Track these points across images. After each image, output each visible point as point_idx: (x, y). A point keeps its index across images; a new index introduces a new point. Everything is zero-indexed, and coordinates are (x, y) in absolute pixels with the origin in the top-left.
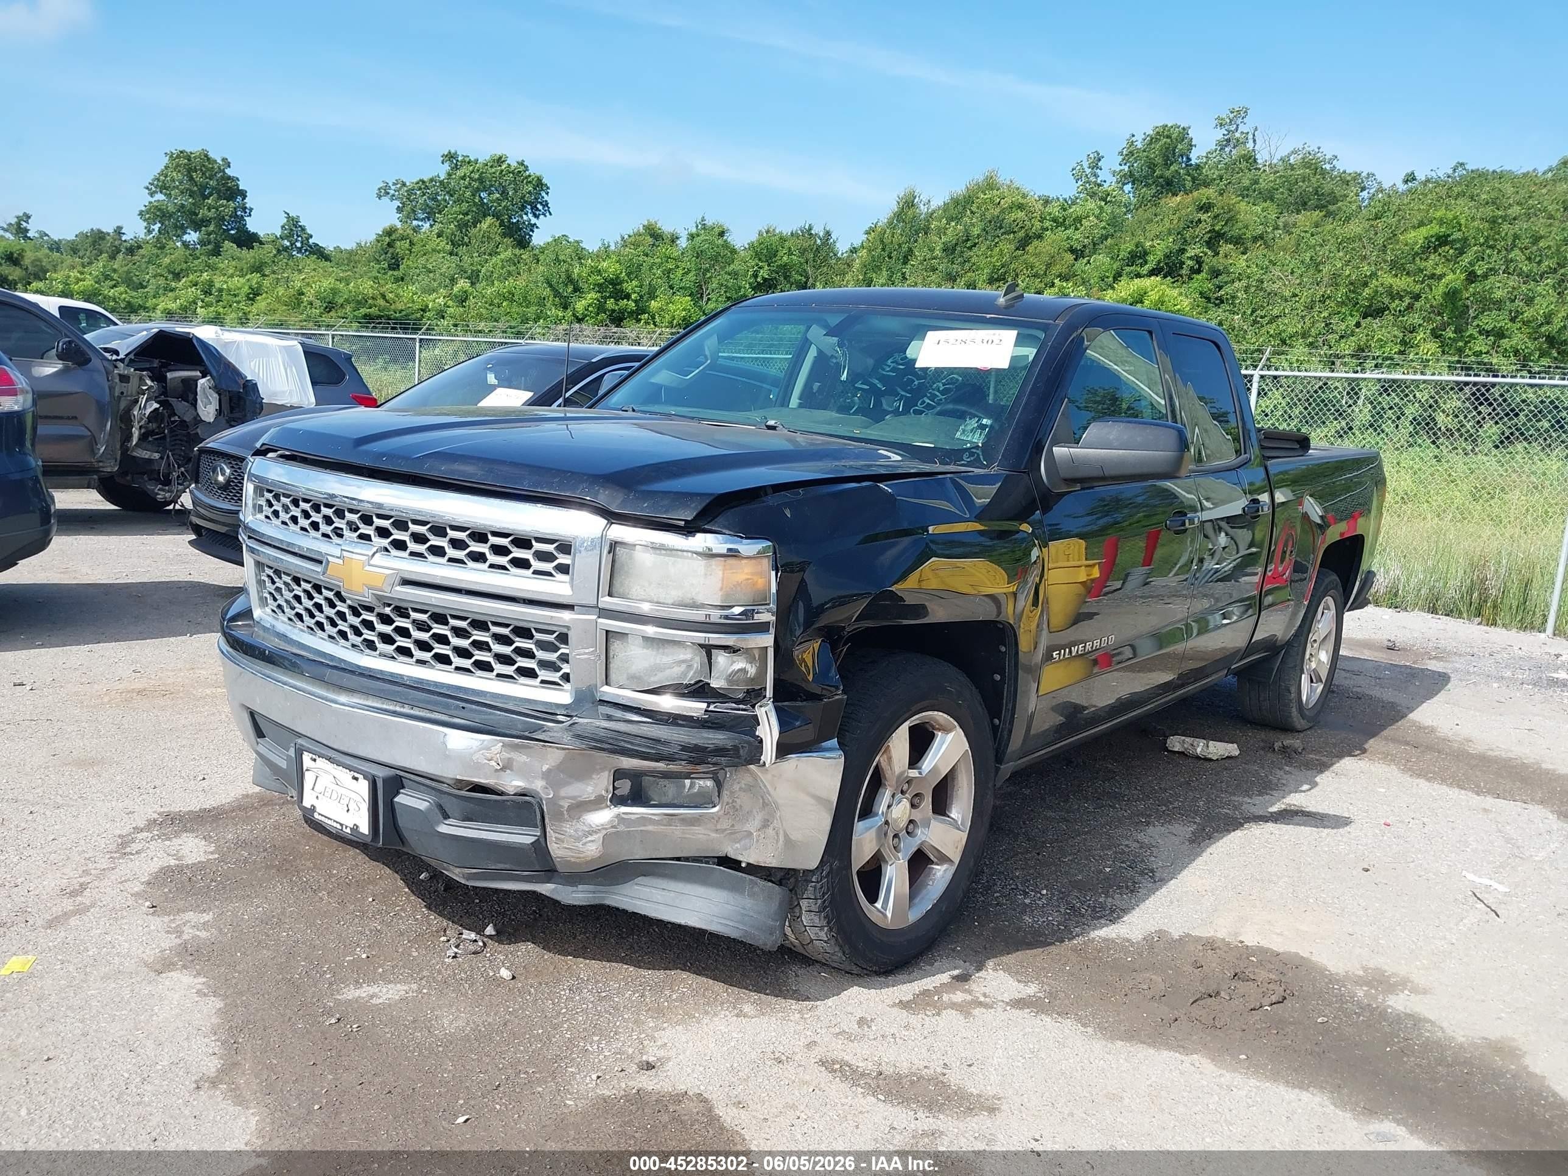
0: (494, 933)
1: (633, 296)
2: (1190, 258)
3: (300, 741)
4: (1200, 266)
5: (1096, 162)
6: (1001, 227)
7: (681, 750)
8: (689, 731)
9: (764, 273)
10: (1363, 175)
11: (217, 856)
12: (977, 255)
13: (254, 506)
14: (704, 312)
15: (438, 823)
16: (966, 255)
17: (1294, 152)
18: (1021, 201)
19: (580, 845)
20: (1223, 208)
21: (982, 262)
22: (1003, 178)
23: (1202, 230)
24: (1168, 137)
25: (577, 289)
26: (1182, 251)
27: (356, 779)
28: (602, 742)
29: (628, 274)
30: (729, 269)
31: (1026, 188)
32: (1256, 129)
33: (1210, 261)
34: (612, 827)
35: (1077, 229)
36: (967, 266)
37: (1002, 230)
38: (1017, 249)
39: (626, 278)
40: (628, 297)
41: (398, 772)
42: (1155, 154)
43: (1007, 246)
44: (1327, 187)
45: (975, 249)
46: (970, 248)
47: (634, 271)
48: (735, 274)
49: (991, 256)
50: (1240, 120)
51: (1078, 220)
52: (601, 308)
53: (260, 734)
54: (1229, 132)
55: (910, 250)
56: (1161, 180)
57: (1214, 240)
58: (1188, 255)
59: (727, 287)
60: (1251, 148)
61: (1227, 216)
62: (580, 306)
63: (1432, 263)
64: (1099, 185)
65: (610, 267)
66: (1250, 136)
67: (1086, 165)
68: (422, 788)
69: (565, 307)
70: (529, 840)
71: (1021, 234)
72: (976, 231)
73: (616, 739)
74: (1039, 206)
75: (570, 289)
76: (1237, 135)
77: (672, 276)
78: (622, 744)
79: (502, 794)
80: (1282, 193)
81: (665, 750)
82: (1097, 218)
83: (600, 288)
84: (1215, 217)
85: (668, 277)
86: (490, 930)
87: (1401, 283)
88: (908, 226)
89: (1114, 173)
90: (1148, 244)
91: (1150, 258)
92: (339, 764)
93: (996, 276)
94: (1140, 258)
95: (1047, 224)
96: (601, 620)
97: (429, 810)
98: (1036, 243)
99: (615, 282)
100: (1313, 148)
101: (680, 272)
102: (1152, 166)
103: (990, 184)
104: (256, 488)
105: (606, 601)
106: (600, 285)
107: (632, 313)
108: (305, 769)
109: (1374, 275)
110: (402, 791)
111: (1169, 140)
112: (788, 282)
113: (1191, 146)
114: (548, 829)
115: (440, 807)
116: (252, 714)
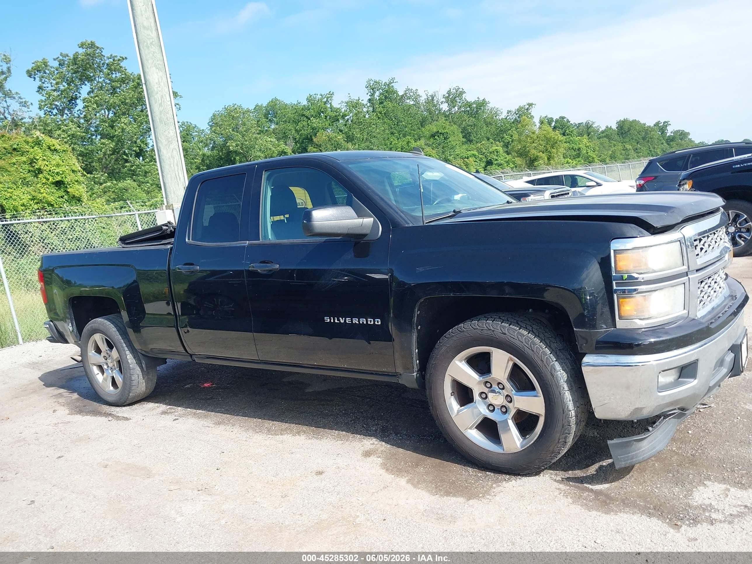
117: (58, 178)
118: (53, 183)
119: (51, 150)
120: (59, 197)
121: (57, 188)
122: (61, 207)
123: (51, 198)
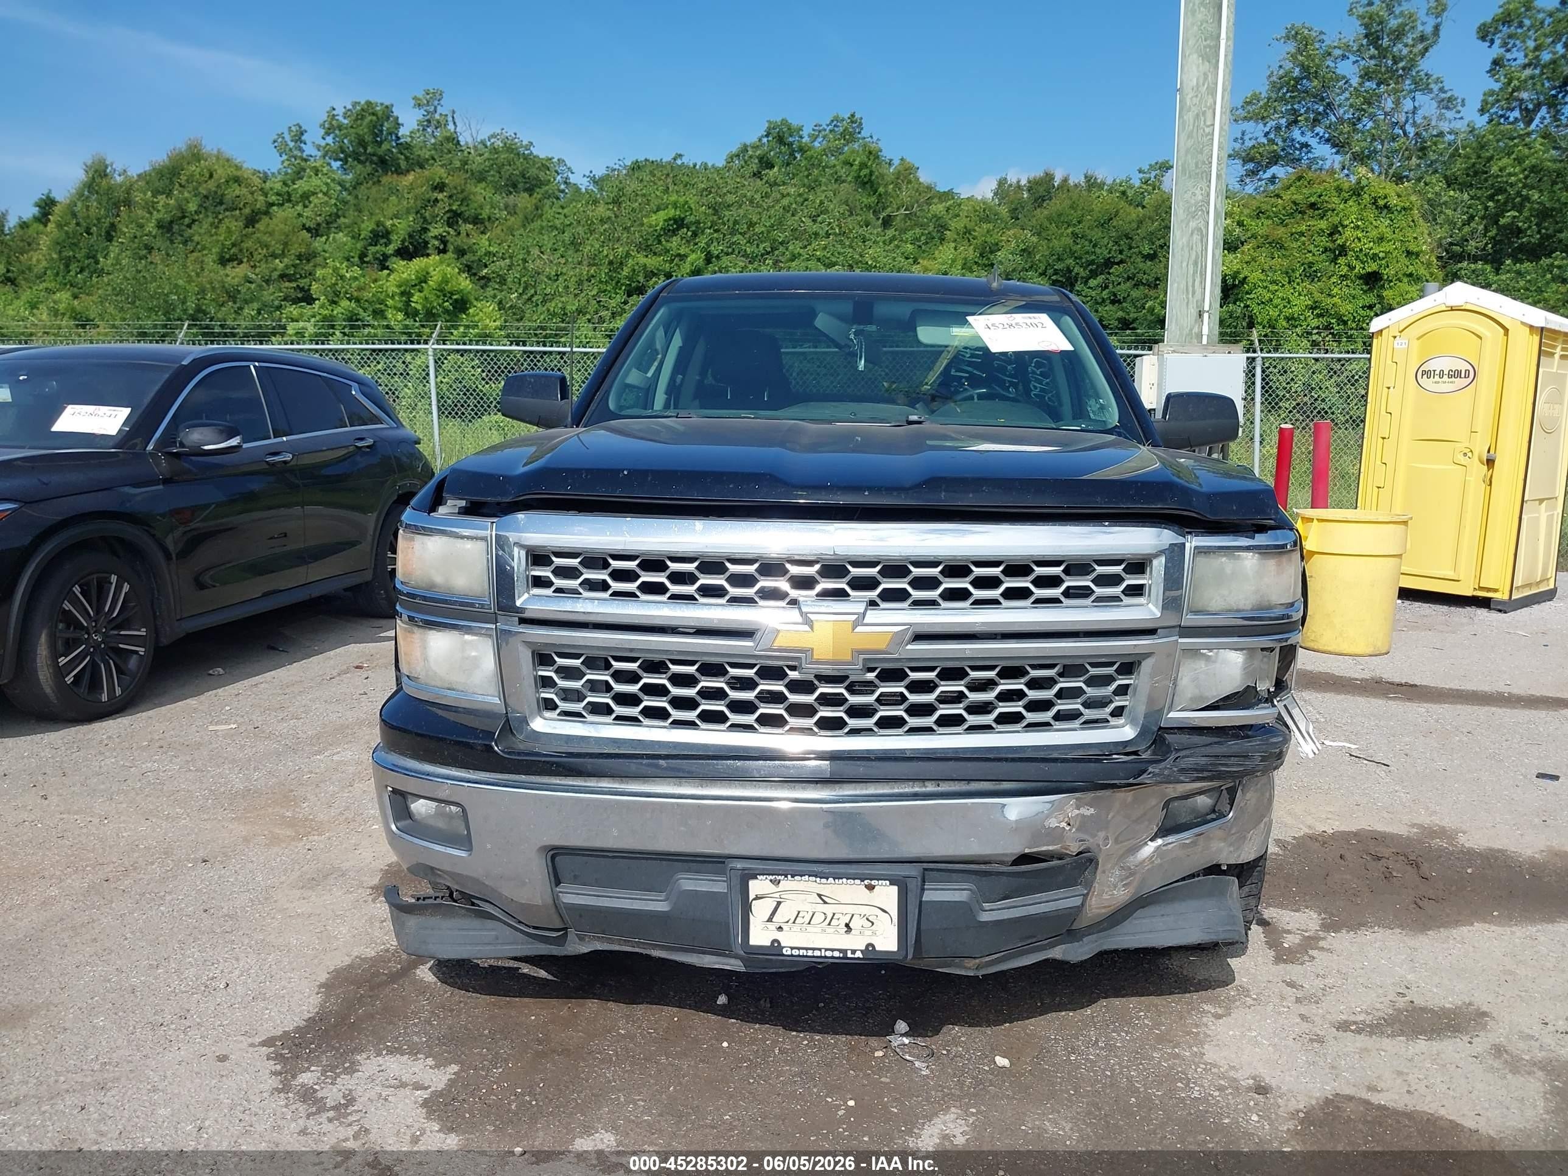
0: (908, 1029)
2: (436, 237)
3: (742, 865)
4: (445, 246)
5: (299, 135)
6: (221, 203)
10: (555, 160)
12: (199, 232)
15: (978, 912)
16: (186, 235)
17: (493, 136)
18: (235, 173)
19: (1115, 892)
20: (456, 188)
21: (207, 240)
22: (209, 147)
23: (441, 209)
24: (373, 114)
26: (425, 230)
27: (873, 888)
31: (238, 157)
32: (454, 112)
33: (454, 241)
34: (1151, 863)
35: (305, 206)
36: (190, 246)
37: (224, 207)
38: (247, 227)
41: (927, 865)
42: (363, 130)
43: (233, 224)
44: (533, 172)
45: (195, 227)
46: (189, 226)
49: (216, 234)
50: (436, 103)
51: (306, 197)
53: (557, 880)
54: (428, 112)
55: (113, 226)
56: (375, 158)
57: (453, 219)
58: (431, 234)
60: (452, 130)
61: (461, 196)
63: (674, 243)
64: (306, 160)
66: (450, 119)
67: (288, 138)
71: (247, 211)
72: (192, 207)
74: (257, 181)
76: (437, 116)
79: (1068, 856)
80: (493, 176)
82: (325, 194)
84: (450, 197)
86: (902, 1027)
87: (652, 262)
88: (105, 198)
89: (318, 148)
90: (389, 223)
91: (394, 237)
93: (227, 256)
94: (383, 237)
95: (273, 198)
96: (1181, 640)
97: (969, 900)
98: (265, 220)
100: (511, 133)
102: (362, 143)
103: (195, 154)
105: (1191, 619)
108: (752, 896)
109: (628, 255)
110: (927, 886)
111: (374, 118)
113: (398, 125)
114: (1094, 885)
115: (981, 892)
116: (554, 859)
117: (1372, 267)
118: (1361, 277)
119: (1377, 207)
120: (1363, 307)
121: (1365, 288)
122: (1362, 328)
123: (1346, 308)
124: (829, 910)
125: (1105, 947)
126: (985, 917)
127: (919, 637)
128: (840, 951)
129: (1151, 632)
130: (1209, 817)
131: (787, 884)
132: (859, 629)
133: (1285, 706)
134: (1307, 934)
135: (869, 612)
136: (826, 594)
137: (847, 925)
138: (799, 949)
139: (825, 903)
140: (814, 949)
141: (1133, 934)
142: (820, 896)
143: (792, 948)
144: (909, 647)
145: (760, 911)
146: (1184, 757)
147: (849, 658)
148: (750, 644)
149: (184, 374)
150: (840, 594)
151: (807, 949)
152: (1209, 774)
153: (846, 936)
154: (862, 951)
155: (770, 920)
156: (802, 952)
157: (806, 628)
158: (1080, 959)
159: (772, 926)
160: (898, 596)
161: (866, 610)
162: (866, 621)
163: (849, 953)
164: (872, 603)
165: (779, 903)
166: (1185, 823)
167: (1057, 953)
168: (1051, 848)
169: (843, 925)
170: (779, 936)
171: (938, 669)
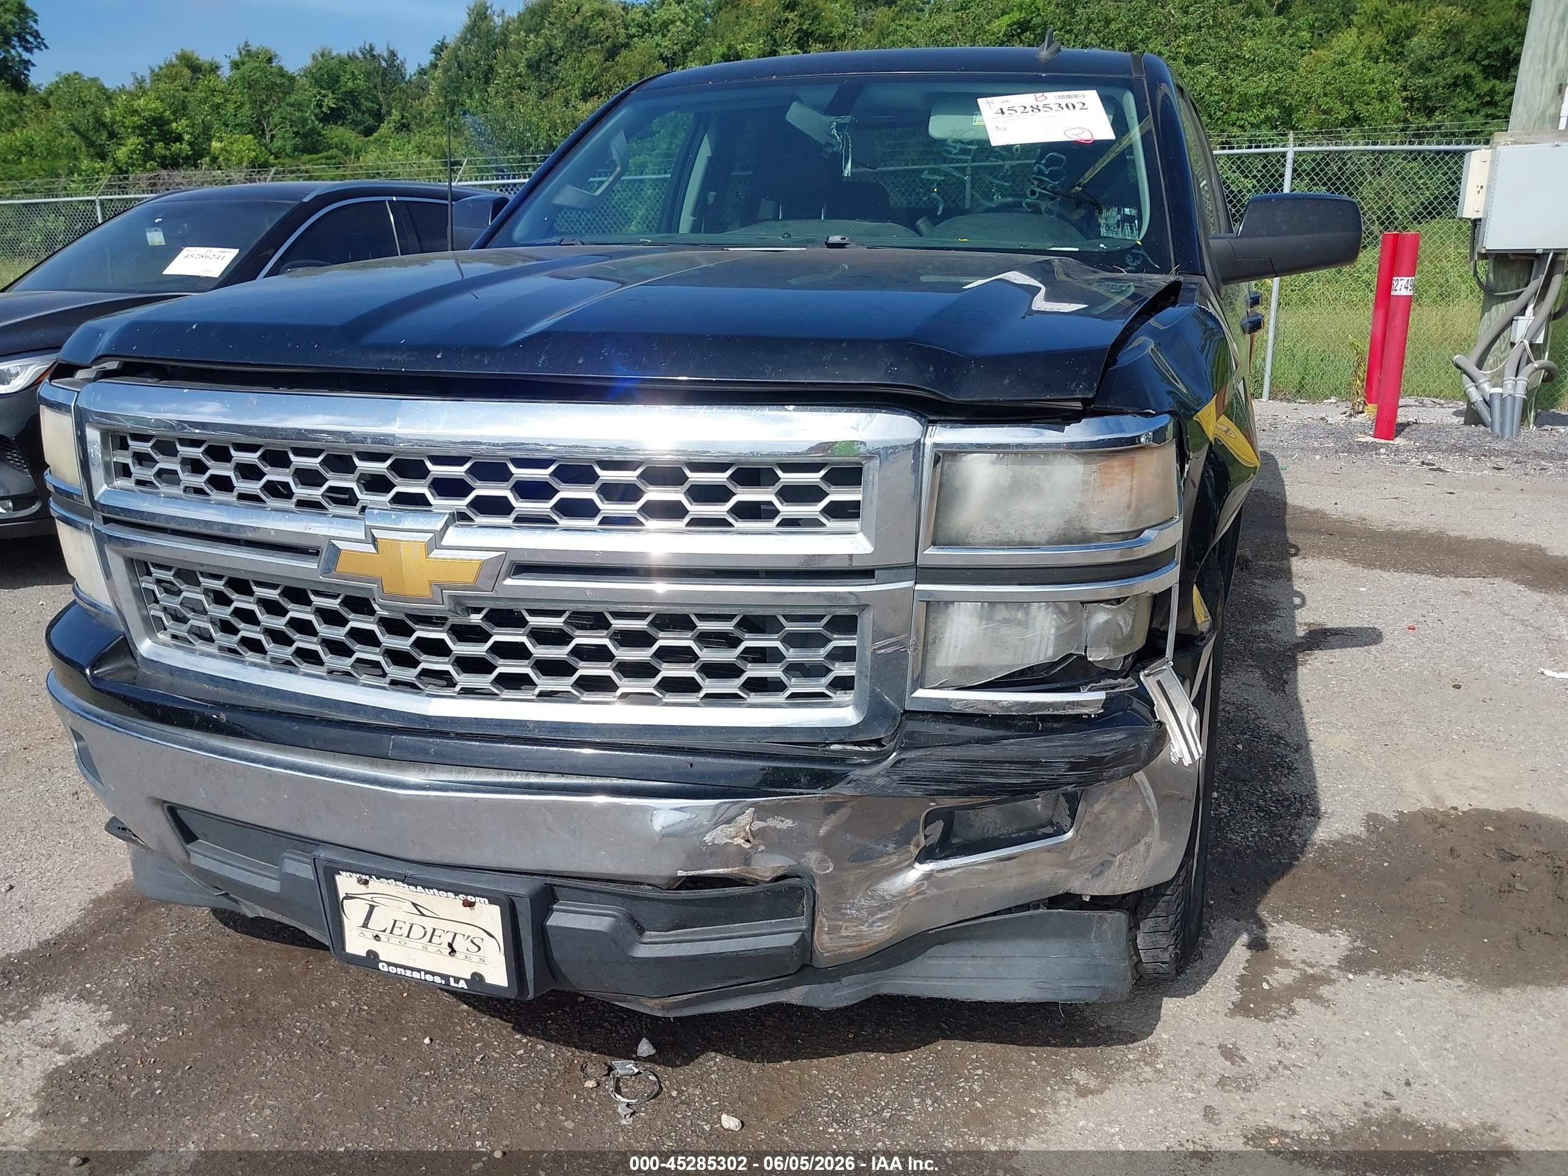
0: (653, 1052)
1: (187, 137)
3: (323, 854)
6: (586, 37)
7: (1070, 770)
8: (1076, 738)
9: (330, 102)
11: (124, 1027)
12: (564, 68)
13: (107, 466)
14: (270, 151)
15: (631, 945)
16: (552, 72)
19: (864, 928)
20: (808, 6)
21: (571, 76)
23: (790, 30)
25: (112, 135)
27: (471, 905)
28: (947, 781)
29: (174, 113)
30: (292, 98)
34: (918, 894)
35: (664, 36)
36: (555, 84)
37: (588, 40)
38: (607, 60)
39: (172, 117)
40: (179, 138)
41: (548, 880)
43: (594, 58)
45: (561, 63)
46: (556, 62)
47: (181, 109)
48: (299, 106)
49: (579, 68)
51: (665, 25)
52: (147, 155)
53: (188, 835)
55: (490, 68)
59: (291, 121)
61: (813, 14)
62: (121, 154)
65: (148, 105)
68: (595, 896)
69: (103, 157)
70: (789, 940)
71: (608, 44)
72: (559, 43)
73: (971, 773)
74: (620, 14)
75: (105, 136)
77: (223, 112)
78: (982, 779)
79: (756, 882)
81: (1044, 775)
82: (684, 22)
83: (141, 130)
84: (802, 16)
85: (218, 113)
86: (645, 1048)
92: (427, 885)
93: (589, 91)
95: (633, 31)
96: (919, 587)
97: (615, 928)
98: (625, 52)
99: (159, 122)
101: (231, 107)
104: (104, 435)
105: (932, 554)
106: (141, 127)
107: (188, 157)
108: (342, 895)
110: (555, 906)
112: (359, 110)
114: (819, 918)
115: (632, 920)
116: (173, 811)
124: (430, 924)
125: (883, 991)
126: (643, 951)
127: (522, 569)
128: (442, 976)
129: (866, 574)
130: (1044, 830)
131: (375, 885)
132: (436, 553)
133: (1159, 682)
134: (1310, 971)
135: (451, 528)
136: (402, 499)
137: (450, 945)
138: (397, 966)
139: (423, 915)
140: (412, 969)
141: (926, 978)
142: (415, 905)
143: (389, 964)
144: (509, 582)
145: (353, 914)
146: (911, 760)
147: (426, 593)
148: (315, 566)
149: (306, 210)
150: (419, 500)
151: (405, 968)
152: (960, 786)
153: (450, 958)
154: (466, 980)
155: (365, 925)
156: (400, 971)
157: (370, 548)
158: (834, 1005)
159: (369, 934)
160: (497, 507)
161: (446, 527)
162: (445, 542)
163: (452, 980)
164: (462, 516)
165: (372, 907)
166: (997, 838)
167: (795, 995)
168: (721, 871)
169: (446, 945)
170: (376, 947)
171: (567, 614)
